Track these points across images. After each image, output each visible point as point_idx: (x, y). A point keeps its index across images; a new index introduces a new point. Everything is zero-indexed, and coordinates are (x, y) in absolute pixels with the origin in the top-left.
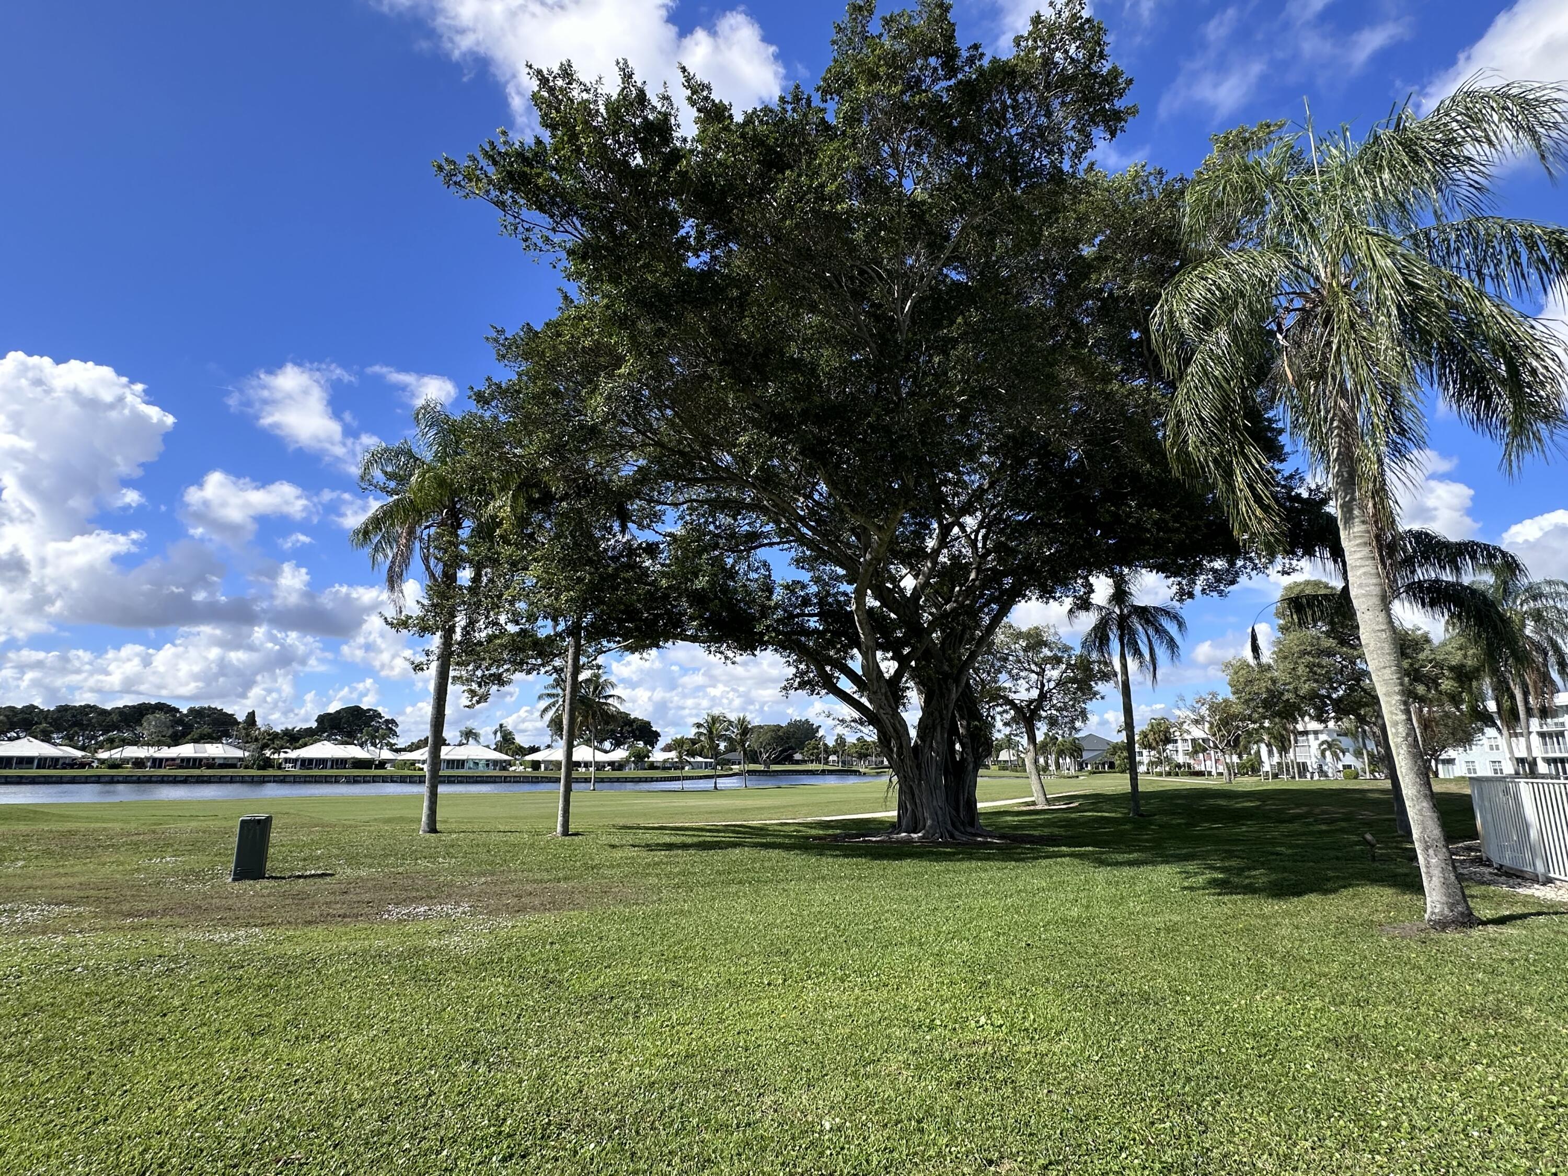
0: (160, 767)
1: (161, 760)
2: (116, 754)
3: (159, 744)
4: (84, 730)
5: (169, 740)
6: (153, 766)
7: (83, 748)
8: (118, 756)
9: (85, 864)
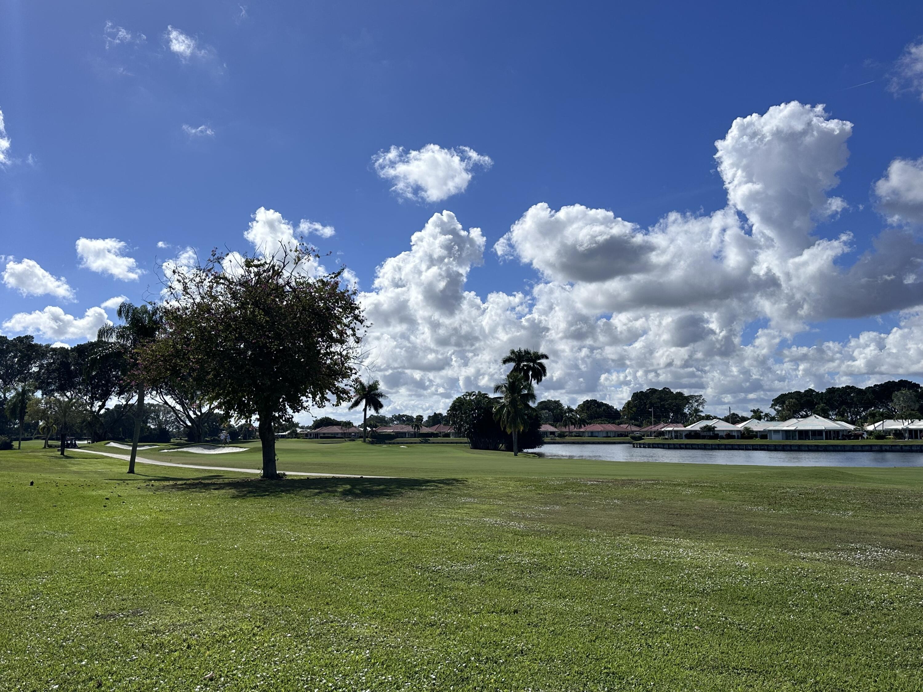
0: (916, 437)
1: (916, 431)
2: (878, 426)
3: (912, 417)
4: (850, 407)
5: (918, 414)
6: (911, 437)
7: (852, 423)
8: (880, 428)
9: (897, 518)
